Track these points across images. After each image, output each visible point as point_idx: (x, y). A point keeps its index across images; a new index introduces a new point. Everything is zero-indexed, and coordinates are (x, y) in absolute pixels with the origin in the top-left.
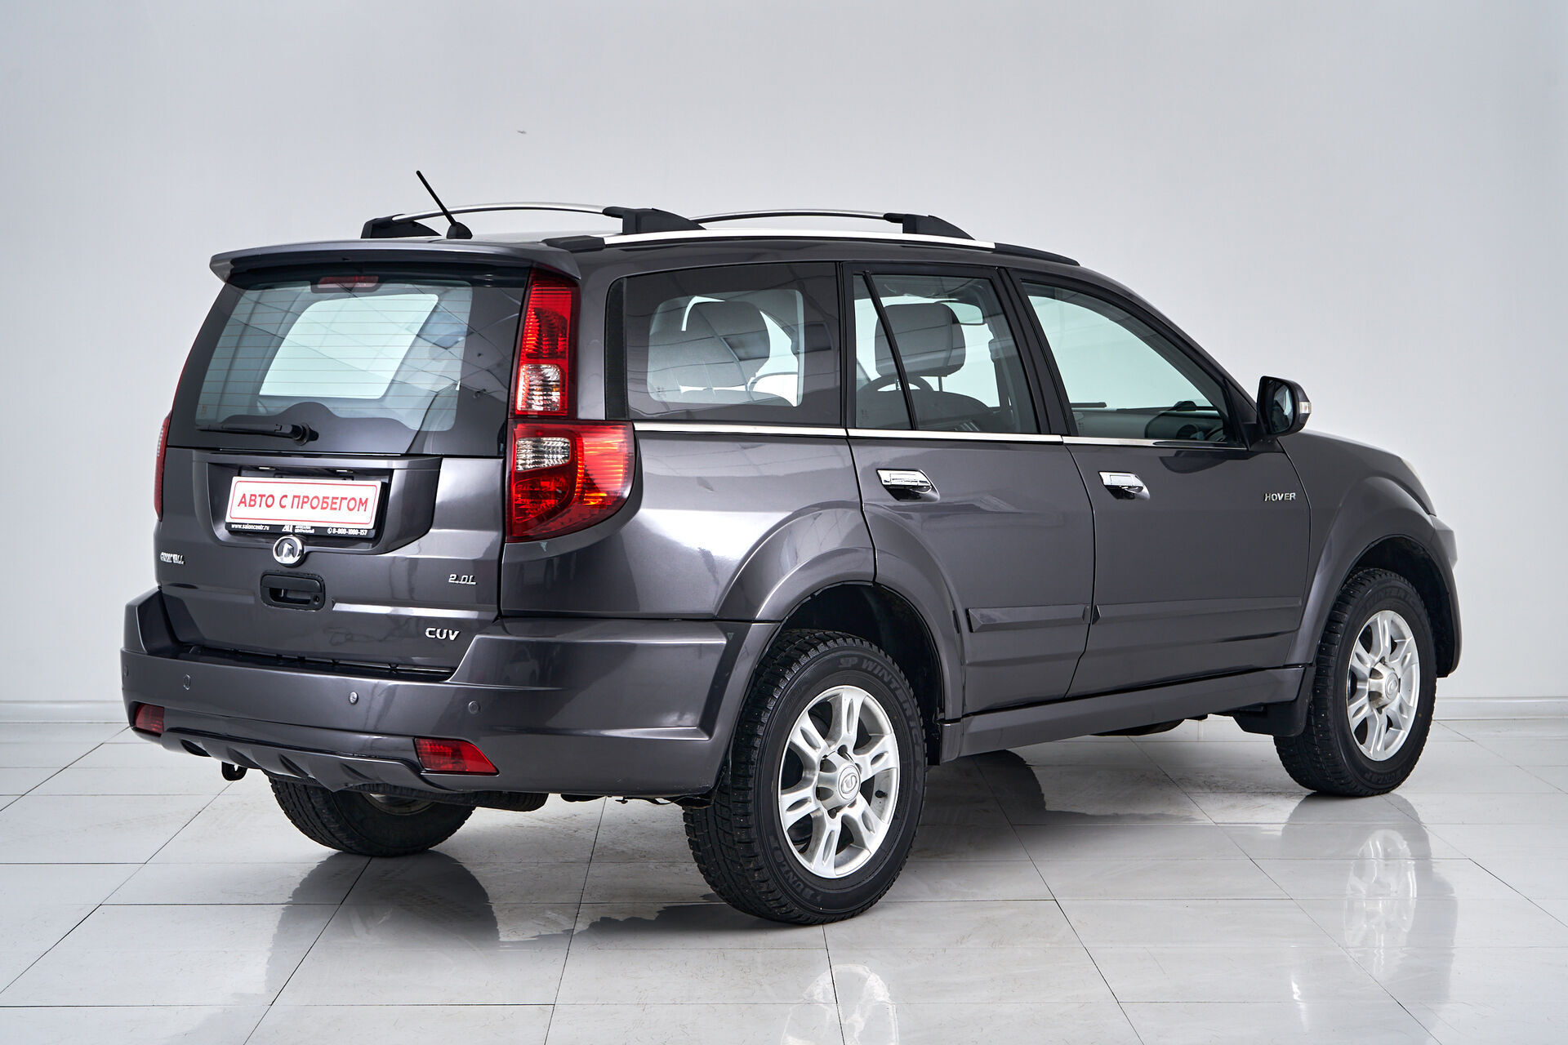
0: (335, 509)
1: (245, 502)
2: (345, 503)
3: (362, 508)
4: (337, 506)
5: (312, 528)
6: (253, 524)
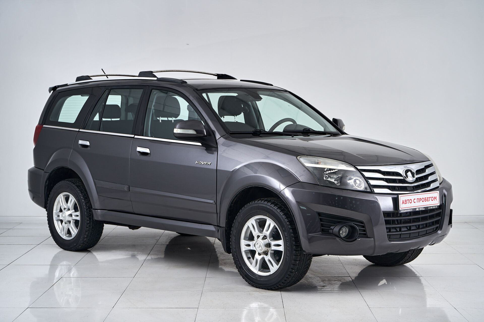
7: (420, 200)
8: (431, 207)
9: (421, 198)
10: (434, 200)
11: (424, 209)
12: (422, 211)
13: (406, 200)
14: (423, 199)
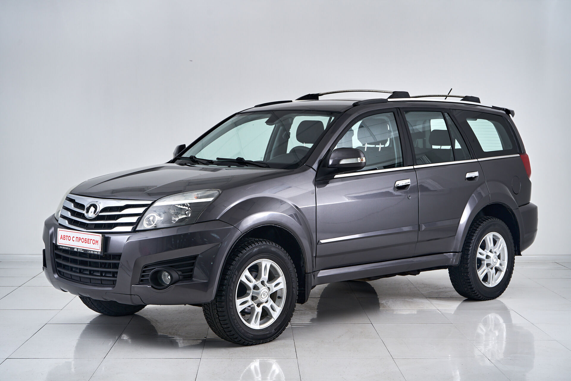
7: (79, 240)
8: (92, 251)
9: (80, 238)
10: (95, 244)
11: (83, 251)
12: (80, 252)
13: (65, 236)
14: (83, 239)
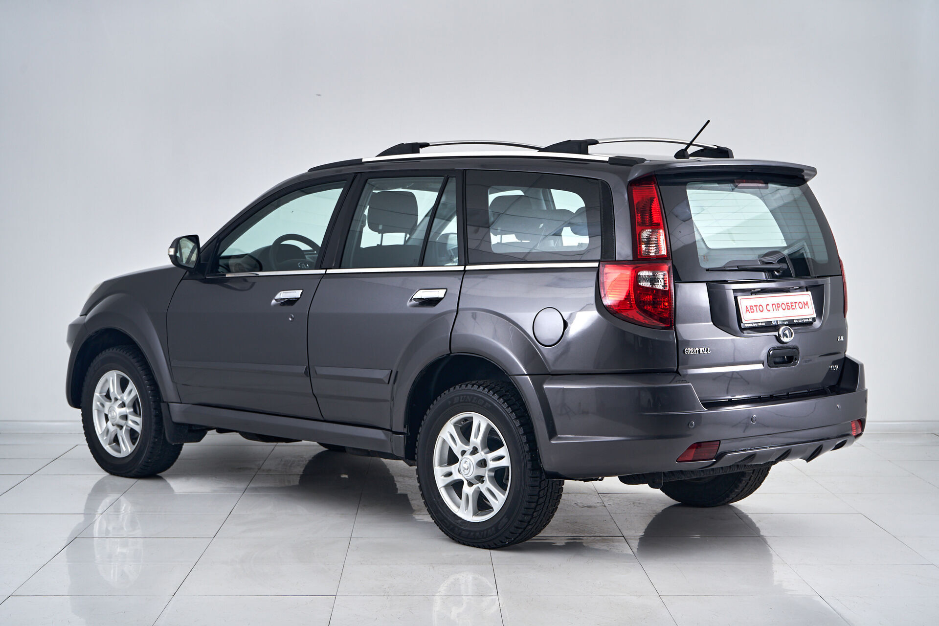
0: (794, 309)
1: (748, 311)
2: (797, 304)
3: (806, 307)
4: (794, 307)
5: (786, 320)
6: (757, 323)
